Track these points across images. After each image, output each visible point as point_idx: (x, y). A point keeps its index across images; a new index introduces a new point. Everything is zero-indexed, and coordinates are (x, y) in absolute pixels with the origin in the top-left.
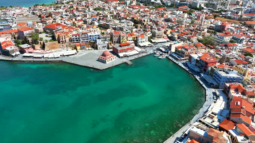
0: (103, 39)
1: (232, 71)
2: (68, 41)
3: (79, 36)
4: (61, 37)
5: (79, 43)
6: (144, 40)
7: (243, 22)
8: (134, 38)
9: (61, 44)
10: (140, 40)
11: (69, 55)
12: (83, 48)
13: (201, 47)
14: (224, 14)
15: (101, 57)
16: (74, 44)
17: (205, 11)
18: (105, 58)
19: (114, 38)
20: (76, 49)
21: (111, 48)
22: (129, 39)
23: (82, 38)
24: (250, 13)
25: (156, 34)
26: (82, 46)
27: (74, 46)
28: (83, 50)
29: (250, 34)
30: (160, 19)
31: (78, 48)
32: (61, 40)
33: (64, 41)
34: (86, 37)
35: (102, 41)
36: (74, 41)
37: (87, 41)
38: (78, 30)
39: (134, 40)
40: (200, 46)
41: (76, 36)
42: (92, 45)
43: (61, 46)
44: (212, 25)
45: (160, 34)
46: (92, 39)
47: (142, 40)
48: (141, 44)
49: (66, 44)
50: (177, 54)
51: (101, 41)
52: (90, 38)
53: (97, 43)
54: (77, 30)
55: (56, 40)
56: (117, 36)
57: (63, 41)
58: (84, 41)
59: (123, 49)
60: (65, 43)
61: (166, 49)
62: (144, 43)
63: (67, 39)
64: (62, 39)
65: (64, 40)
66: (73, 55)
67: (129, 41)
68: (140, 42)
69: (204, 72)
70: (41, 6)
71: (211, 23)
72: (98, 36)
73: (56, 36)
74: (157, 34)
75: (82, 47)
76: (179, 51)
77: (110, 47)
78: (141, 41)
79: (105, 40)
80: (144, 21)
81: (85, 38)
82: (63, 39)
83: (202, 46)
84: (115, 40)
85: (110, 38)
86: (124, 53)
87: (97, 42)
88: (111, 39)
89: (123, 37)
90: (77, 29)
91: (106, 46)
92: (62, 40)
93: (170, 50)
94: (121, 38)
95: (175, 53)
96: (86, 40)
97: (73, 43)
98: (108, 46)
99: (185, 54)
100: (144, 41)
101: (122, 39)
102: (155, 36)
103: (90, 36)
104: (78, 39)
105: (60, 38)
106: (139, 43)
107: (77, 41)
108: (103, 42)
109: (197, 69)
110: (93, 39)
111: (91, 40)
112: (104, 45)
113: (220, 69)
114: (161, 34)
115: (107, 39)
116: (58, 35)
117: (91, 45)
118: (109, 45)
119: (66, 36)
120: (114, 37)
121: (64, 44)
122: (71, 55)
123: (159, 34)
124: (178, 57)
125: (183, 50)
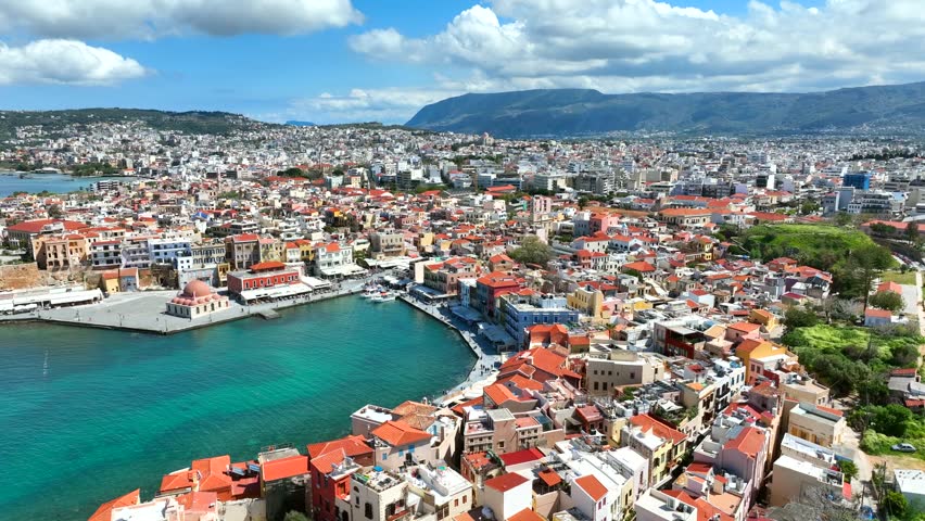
0: (200, 257)
1: (551, 297)
2: (77, 262)
3: (116, 247)
4: (52, 248)
5: (115, 271)
6: (339, 258)
7: (656, 214)
8: (308, 252)
9: (48, 274)
10: (323, 256)
11: (70, 304)
12: (129, 285)
13: (501, 265)
14: (618, 201)
15: (177, 299)
16: (98, 272)
17: (565, 196)
18: (189, 301)
19: (237, 253)
20: (104, 289)
21: (225, 284)
22: (289, 256)
23: (129, 253)
24: (686, 194)
25: (382, 244)
26: (124, 277)
27: (97, 280)
28: (129, 292)
29: (661, 236)
30: (417, 215)
31: (111, 284)
32: (49, 260)
33: (62, 263)
34: (141, 252)
35: (196, 261)
36: (97, 263)
37: (145, 261)
38: (122, 234)
39: (305, 260)
40: (498, 262)
41: (106, 248)
42: (161, 276)
43: (50, 279)
44: (567, 223)
45: (394, 243)
46: (162, 256)
47: (330, 256)
48: (328, 271)
49: (68, 272)
50: (430, 287)
51: (191, 262)
52: (157, 254)
53: (180, 269)
54: (119, 236)
55: (33, 260)
56: (247, 247)
57: (57, 263)
58: (135, 262)
59: (258, 279)
60: (63, 269)
61: (401, 279)
62: (337, 267)
63: (75, 259)
64: (53, 256)
65: (61, 257)
66: (84, 302)
67: (291, 261)
68: (324, 265)
69: (489, 318)
70: (35, 197)
71: (566, 218)
72: (185, 246)
73: (34, 245)
74: (385, 244)
75: (124, 281)
76: (433, 275)
77: (222, 280)
78: (327, 259)
79: (208, 260)
80: (364, 219)
81: (138, 254)
82: (56, 256)
83: (503, 262)
84: (241, 259)
85: (224, 255)
86: (262, 292)
87: (180, 265)
88: (229, 256)
89: (267, 247)
90: (118, 231)
91: (208, 279)
92: (53, 258)
93: (412, 277)
94: (262, 250)
95: (424, 285)
96: (140, 262)
97: (94, 269)
98: (216, 277)
99: (449, 280)
100: (337, 263)
101: (266, 253)
102: (377, 250)
103: (157, 247)
104: (112, 257)
105: (48, 252)
106: (321, 268)
107: (108, 262)
108: (200, 265)
109: (472, 316)
110: (167, 257)
111: (160, 261)
112: (203, 274)
113: (520, 299)
114: (399, 243)
115: (215, 255)
116: (41, 245)
117: (157, 275)
118: (221, 273)
119: (68, 248)
120: (239, 248)
121: (59, 273)
122: (77, 303)
123: (389, 242)
124: (429, 293)
125: (445, 271)
